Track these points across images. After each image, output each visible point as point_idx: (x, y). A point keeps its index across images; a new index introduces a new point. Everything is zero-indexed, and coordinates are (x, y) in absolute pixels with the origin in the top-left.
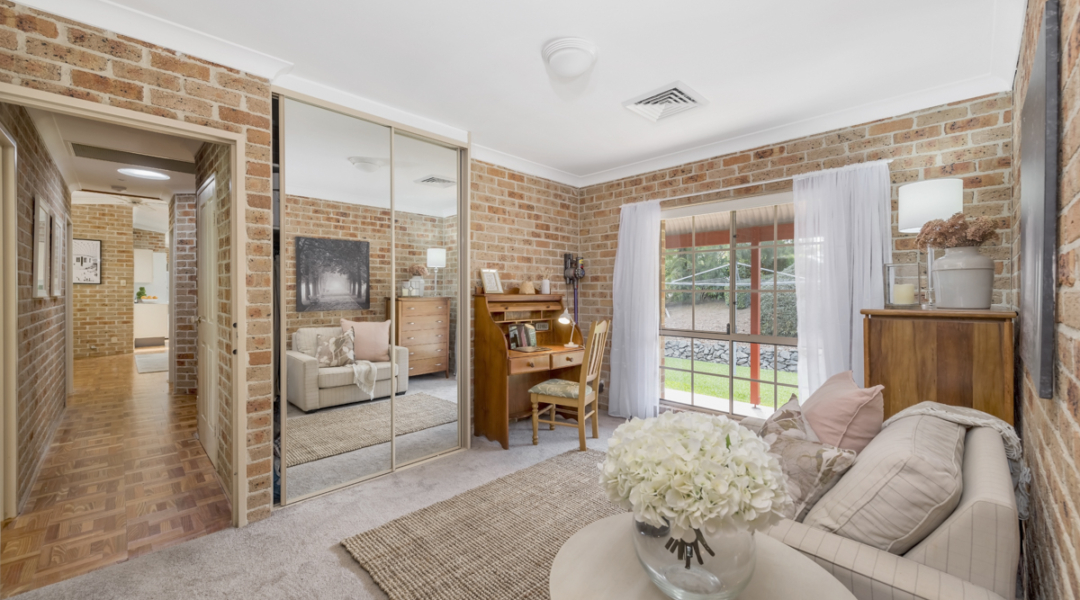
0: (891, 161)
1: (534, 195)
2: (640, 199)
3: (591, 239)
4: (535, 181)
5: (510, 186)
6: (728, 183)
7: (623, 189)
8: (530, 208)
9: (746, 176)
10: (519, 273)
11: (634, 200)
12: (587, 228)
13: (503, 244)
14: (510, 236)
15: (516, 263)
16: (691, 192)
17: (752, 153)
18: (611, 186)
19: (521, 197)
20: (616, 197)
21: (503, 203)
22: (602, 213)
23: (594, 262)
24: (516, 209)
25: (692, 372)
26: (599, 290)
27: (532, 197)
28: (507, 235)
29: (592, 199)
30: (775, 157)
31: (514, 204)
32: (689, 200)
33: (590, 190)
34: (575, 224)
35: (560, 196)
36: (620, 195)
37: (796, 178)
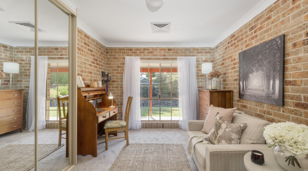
0: (196, 57)
1: (93, 46)
2: (133, 55)
3: (111, 67)
4: (93, 40)
5: (85, 40)
6: (160, 55)
7: (125, 51)
8: (91, 51)
9: (165, 55)
10: (88, 78)
11: (130, 55)
12: (110, 63)
13: (82, 65)
14: (85, 62)
15: (87, 74)
16: (150, 56)
17: (167, 49)
18: (120, 49)
19: (88, 46)
20: (122, 53)
21: (82, 46)
22: (117, 58)
23: (113, 75)
24: (87, 50)
25: (149, 110)
26: (115, 86)
27: (92, 47)
28: (84, 61)
29: (112, 52)
30: (172, 51)
31: (86, 48)
32: (149, 59)
33: (111, 49)
34: (105, 60)
35: (101, 49)
36: (124, 53)
37: (178, 57)
